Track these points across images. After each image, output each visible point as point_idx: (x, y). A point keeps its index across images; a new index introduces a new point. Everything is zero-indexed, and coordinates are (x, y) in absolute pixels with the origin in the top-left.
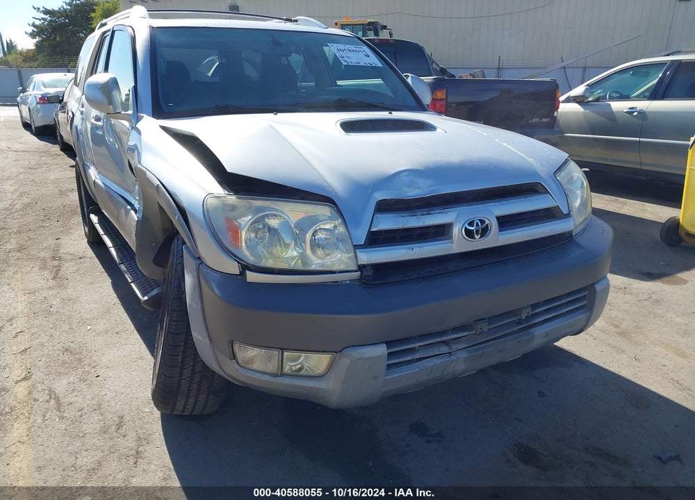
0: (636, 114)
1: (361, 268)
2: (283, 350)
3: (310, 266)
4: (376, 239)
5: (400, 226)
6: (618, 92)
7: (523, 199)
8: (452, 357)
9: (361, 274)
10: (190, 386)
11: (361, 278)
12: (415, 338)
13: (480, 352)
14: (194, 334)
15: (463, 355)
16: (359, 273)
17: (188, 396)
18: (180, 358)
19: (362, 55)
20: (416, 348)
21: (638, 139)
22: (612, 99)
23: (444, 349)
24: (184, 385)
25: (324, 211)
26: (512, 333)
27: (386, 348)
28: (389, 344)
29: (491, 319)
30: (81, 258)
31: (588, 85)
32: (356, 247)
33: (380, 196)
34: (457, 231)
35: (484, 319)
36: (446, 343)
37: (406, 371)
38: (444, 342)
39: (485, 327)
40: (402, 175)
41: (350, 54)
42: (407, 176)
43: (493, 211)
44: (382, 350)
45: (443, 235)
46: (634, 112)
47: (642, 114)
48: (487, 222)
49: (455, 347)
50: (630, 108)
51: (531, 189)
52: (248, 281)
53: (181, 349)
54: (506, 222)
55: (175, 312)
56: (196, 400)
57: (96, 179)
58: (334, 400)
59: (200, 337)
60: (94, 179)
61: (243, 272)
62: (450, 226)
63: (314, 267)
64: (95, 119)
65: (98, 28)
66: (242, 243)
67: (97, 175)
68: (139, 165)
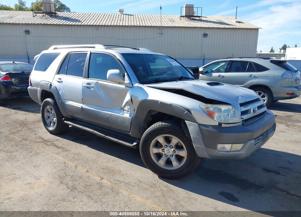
1: (242, 121)
2: (233, 144)
4: (243, 113)
5: (245, 110)
8: (260, 143)
14: (195, 146)
16: (242, 123)
20: (256, 141)
28: (254, 139)
30: (58, 140)
32: (241, 116)
33: (239, 102)
38: (258, 139)
41: (173, 62)
45: (249, 112)
46: (220, 76)
49: (260, 140)
57: (83, 107)
58: (243, 156)
59: (199, 146)
60: (81, 107)
61: (220, 124)
62: (250, 110)
63: (231, 122)
64: (87, 84)
65: (53, 49)
66: (215, 117)
67: (82, 105)
68: (147, 99)
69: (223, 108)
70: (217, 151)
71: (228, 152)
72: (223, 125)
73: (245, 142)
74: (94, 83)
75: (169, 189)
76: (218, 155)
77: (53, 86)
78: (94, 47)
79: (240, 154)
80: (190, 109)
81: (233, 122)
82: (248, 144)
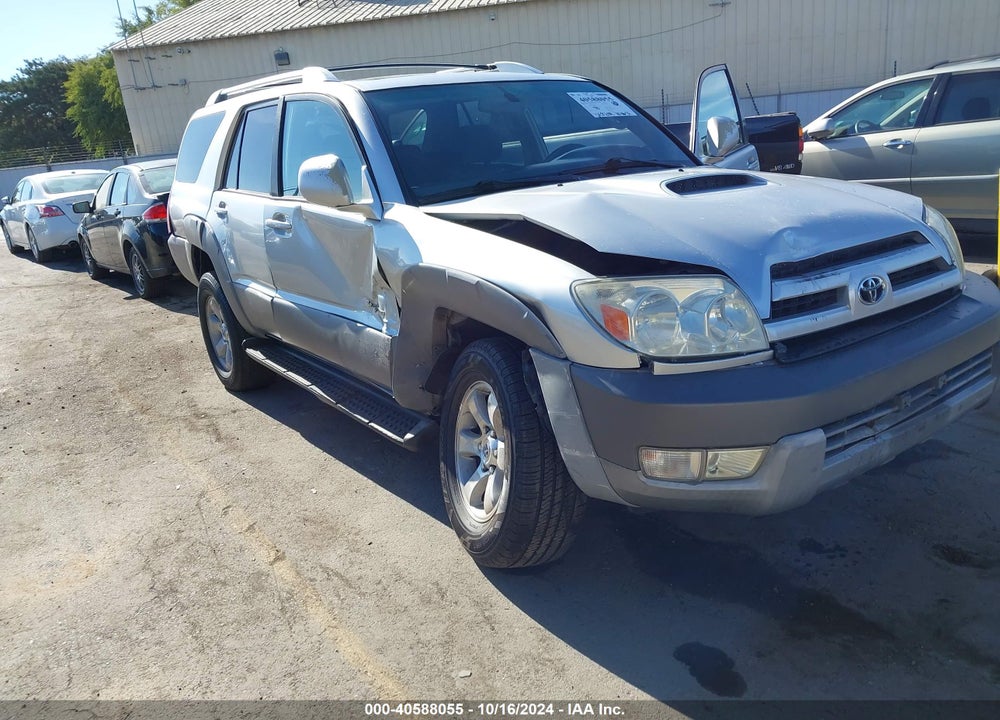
0: (901, 147)
1: (773, 345)
2: (707, 448)
3: (709, 351)
4: (782, 310)
5: (799, 293)
6: (868, 122)
7: (908, 252)
8: (878, 440)
9: (774, 353)
10: (548, 523)
11: (774, 357)
12: (842, 421)
13: (903, 432)
14: (565, 452)
15: (887, 437)
16: (771, 352)
17: (543, 537)
18: (537, 487)
19: (610, 103)
20: (843, 433)
21: (908, 179)
22: (863, 131)
23: (868, 432)
24: (542, 520)
25: (714, 285)
26: (928, 408)
27: (823, 434)
28: (826, 428)
29: (914, 390)
30: (234, 412)
31: (829, 117)
32: (765, 321)
33: (772, 260)
34: (853, 294)
35: (905, 392)
36: (870, 425)
37: (839, 460)
38: (865, 424)
39: (908, 400)
40: (785, 234)
41: (598, 104)
42: (789, 235)
43: (882, 268)
44: (819, 436)
45: (836, 302)
46: (898, 145)
47: (910, 147)
48: (881, 281)
49: (879, 428)
50: (892, 141)
51: (910, 240)
52: (655, 374)
53: (538, 475)
54: (899, 279)
55: (524, 432)
56: (552, 541)
57: (275, 299)
58: (768, 503)
59: (577, 453)
60: (269, 299)
61: (646, 362)
62: (843, 290)
63: (714, 351)
64: (274, 218)
65: (216, 102)
66: (632, 332)
67: (273, 293)
68: (421, 264)
69: (682, 289)
70: (643, 479)
71: (694, 482)
72: (659, 369)
73: (768, 441)
74: (292, 211)
75: (487, 614)
76: (648, 493)
77: (209, 229)
78: (299, 81)
79: (748, 493)
80: (538, 302)
81: (731, 349)
82: (788, 447)
